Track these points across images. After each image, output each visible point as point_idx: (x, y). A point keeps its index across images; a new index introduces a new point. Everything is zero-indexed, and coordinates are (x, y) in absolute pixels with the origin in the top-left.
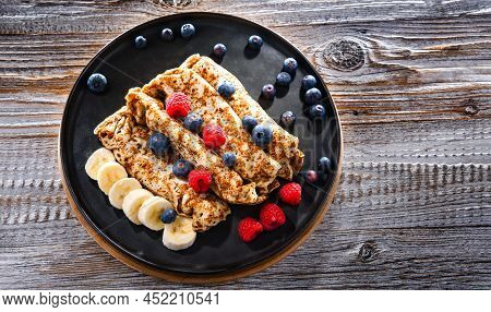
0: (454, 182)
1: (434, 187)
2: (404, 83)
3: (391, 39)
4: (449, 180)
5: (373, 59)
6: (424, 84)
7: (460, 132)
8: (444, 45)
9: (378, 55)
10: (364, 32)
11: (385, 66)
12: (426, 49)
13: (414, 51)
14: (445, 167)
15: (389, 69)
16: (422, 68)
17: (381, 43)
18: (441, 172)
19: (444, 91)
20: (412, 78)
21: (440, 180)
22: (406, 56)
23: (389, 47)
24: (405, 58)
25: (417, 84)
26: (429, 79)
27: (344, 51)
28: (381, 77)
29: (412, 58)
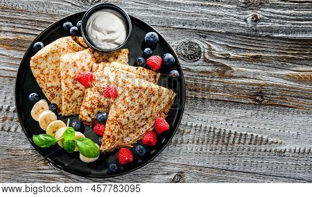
0: (239, 143)
1: (227, 144)
2: (222, 75)
3: (220, 45)
4: (236, 141)
5: (207, 57)
6: (235, 77)
7: (249, 112)
8: (252, 54)
9: (210, 54)
10: (205, 37)
11: (213, 62)
12: (241, 55)
13: (232, 55)
14: (236, 133)
15: (216, 64)
16: (235, 67)
17: (214, 46)
18: (232, 135)
19: (246, 84)
20: (228, 73)
21: (231, 140)
22: (227, 58)
23: (218, 50)
24: (227, 59)
25: (231, 77)
26: (238, 75)
27: (190, 48)
28: (209, 69)
29: (231, 59)
